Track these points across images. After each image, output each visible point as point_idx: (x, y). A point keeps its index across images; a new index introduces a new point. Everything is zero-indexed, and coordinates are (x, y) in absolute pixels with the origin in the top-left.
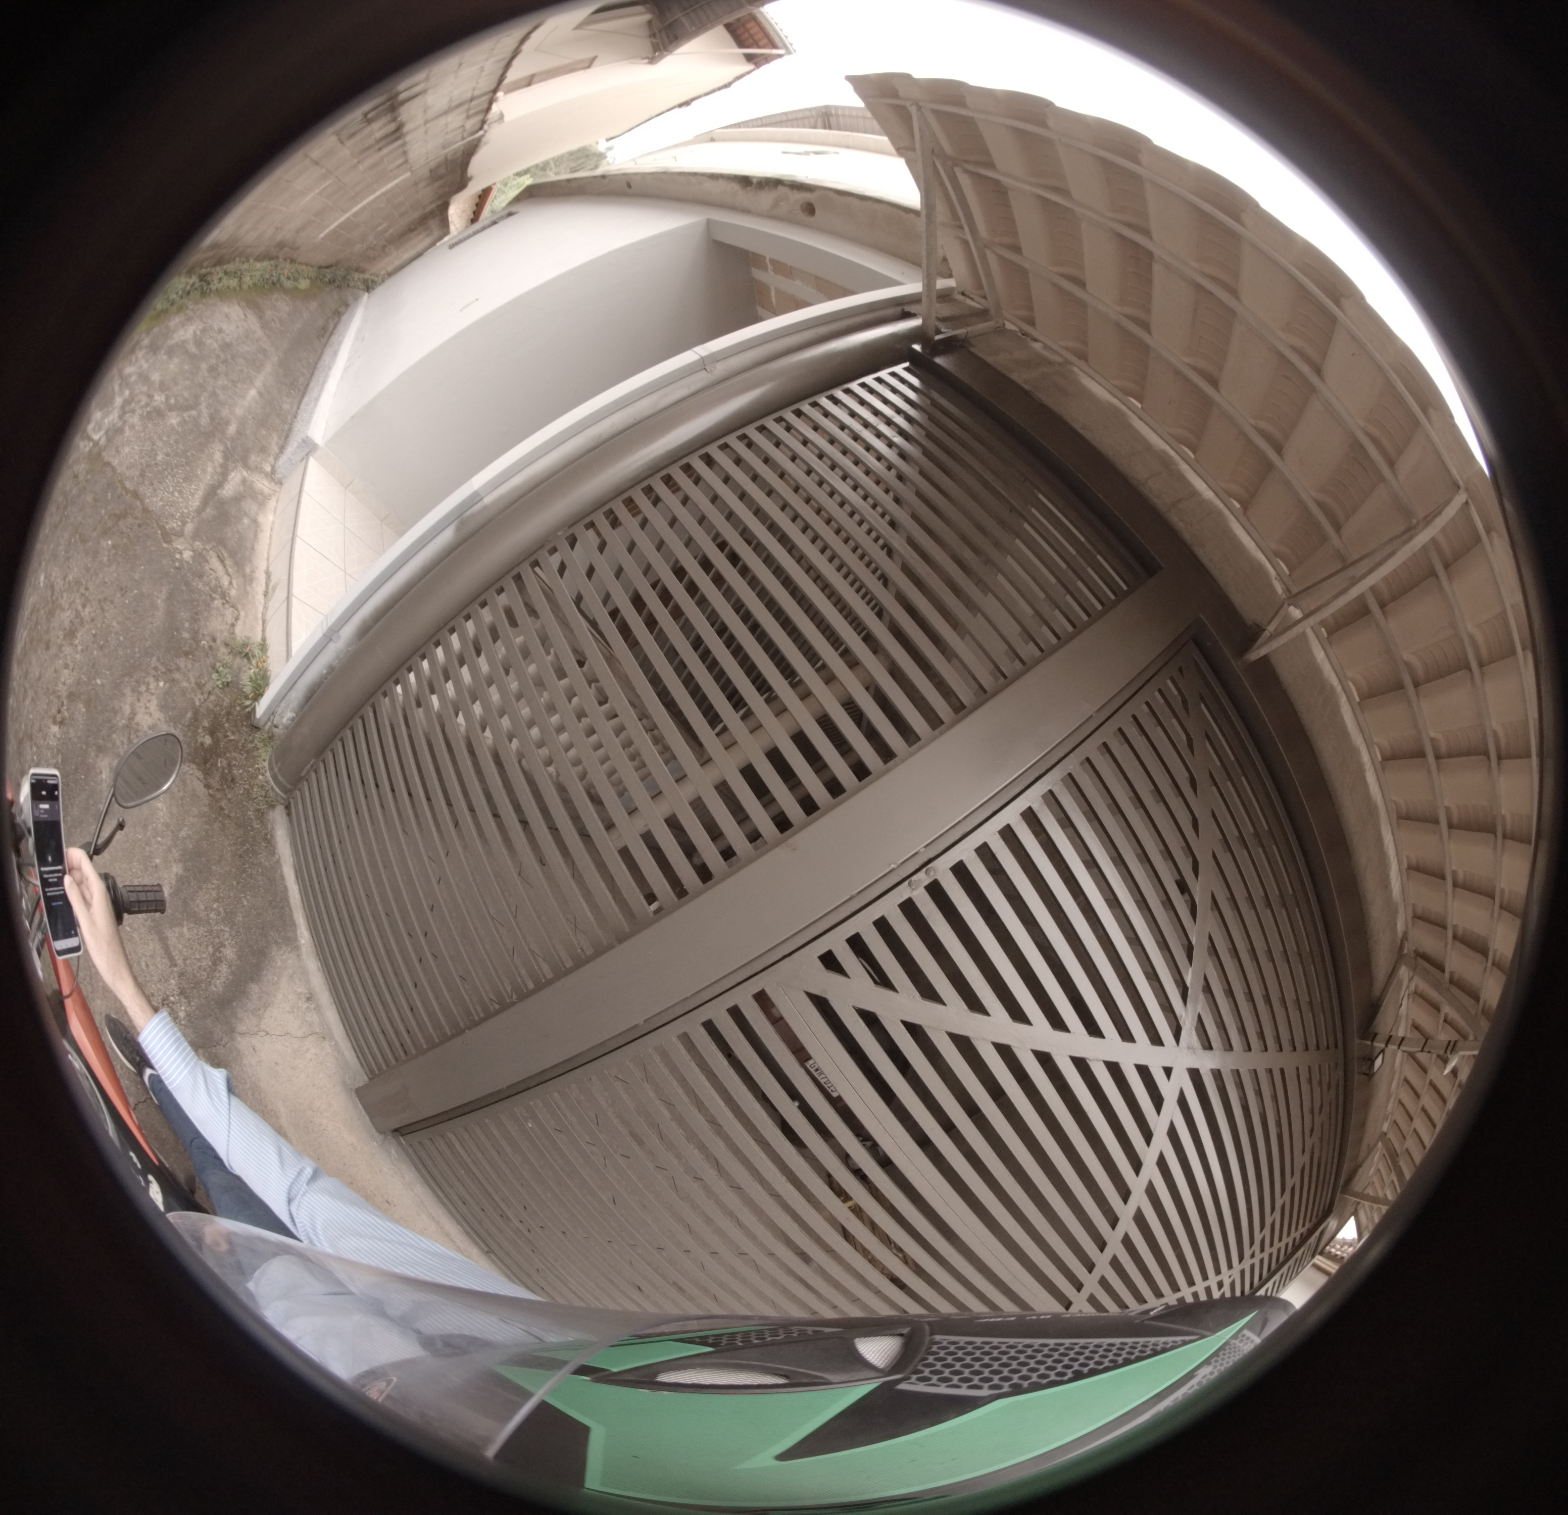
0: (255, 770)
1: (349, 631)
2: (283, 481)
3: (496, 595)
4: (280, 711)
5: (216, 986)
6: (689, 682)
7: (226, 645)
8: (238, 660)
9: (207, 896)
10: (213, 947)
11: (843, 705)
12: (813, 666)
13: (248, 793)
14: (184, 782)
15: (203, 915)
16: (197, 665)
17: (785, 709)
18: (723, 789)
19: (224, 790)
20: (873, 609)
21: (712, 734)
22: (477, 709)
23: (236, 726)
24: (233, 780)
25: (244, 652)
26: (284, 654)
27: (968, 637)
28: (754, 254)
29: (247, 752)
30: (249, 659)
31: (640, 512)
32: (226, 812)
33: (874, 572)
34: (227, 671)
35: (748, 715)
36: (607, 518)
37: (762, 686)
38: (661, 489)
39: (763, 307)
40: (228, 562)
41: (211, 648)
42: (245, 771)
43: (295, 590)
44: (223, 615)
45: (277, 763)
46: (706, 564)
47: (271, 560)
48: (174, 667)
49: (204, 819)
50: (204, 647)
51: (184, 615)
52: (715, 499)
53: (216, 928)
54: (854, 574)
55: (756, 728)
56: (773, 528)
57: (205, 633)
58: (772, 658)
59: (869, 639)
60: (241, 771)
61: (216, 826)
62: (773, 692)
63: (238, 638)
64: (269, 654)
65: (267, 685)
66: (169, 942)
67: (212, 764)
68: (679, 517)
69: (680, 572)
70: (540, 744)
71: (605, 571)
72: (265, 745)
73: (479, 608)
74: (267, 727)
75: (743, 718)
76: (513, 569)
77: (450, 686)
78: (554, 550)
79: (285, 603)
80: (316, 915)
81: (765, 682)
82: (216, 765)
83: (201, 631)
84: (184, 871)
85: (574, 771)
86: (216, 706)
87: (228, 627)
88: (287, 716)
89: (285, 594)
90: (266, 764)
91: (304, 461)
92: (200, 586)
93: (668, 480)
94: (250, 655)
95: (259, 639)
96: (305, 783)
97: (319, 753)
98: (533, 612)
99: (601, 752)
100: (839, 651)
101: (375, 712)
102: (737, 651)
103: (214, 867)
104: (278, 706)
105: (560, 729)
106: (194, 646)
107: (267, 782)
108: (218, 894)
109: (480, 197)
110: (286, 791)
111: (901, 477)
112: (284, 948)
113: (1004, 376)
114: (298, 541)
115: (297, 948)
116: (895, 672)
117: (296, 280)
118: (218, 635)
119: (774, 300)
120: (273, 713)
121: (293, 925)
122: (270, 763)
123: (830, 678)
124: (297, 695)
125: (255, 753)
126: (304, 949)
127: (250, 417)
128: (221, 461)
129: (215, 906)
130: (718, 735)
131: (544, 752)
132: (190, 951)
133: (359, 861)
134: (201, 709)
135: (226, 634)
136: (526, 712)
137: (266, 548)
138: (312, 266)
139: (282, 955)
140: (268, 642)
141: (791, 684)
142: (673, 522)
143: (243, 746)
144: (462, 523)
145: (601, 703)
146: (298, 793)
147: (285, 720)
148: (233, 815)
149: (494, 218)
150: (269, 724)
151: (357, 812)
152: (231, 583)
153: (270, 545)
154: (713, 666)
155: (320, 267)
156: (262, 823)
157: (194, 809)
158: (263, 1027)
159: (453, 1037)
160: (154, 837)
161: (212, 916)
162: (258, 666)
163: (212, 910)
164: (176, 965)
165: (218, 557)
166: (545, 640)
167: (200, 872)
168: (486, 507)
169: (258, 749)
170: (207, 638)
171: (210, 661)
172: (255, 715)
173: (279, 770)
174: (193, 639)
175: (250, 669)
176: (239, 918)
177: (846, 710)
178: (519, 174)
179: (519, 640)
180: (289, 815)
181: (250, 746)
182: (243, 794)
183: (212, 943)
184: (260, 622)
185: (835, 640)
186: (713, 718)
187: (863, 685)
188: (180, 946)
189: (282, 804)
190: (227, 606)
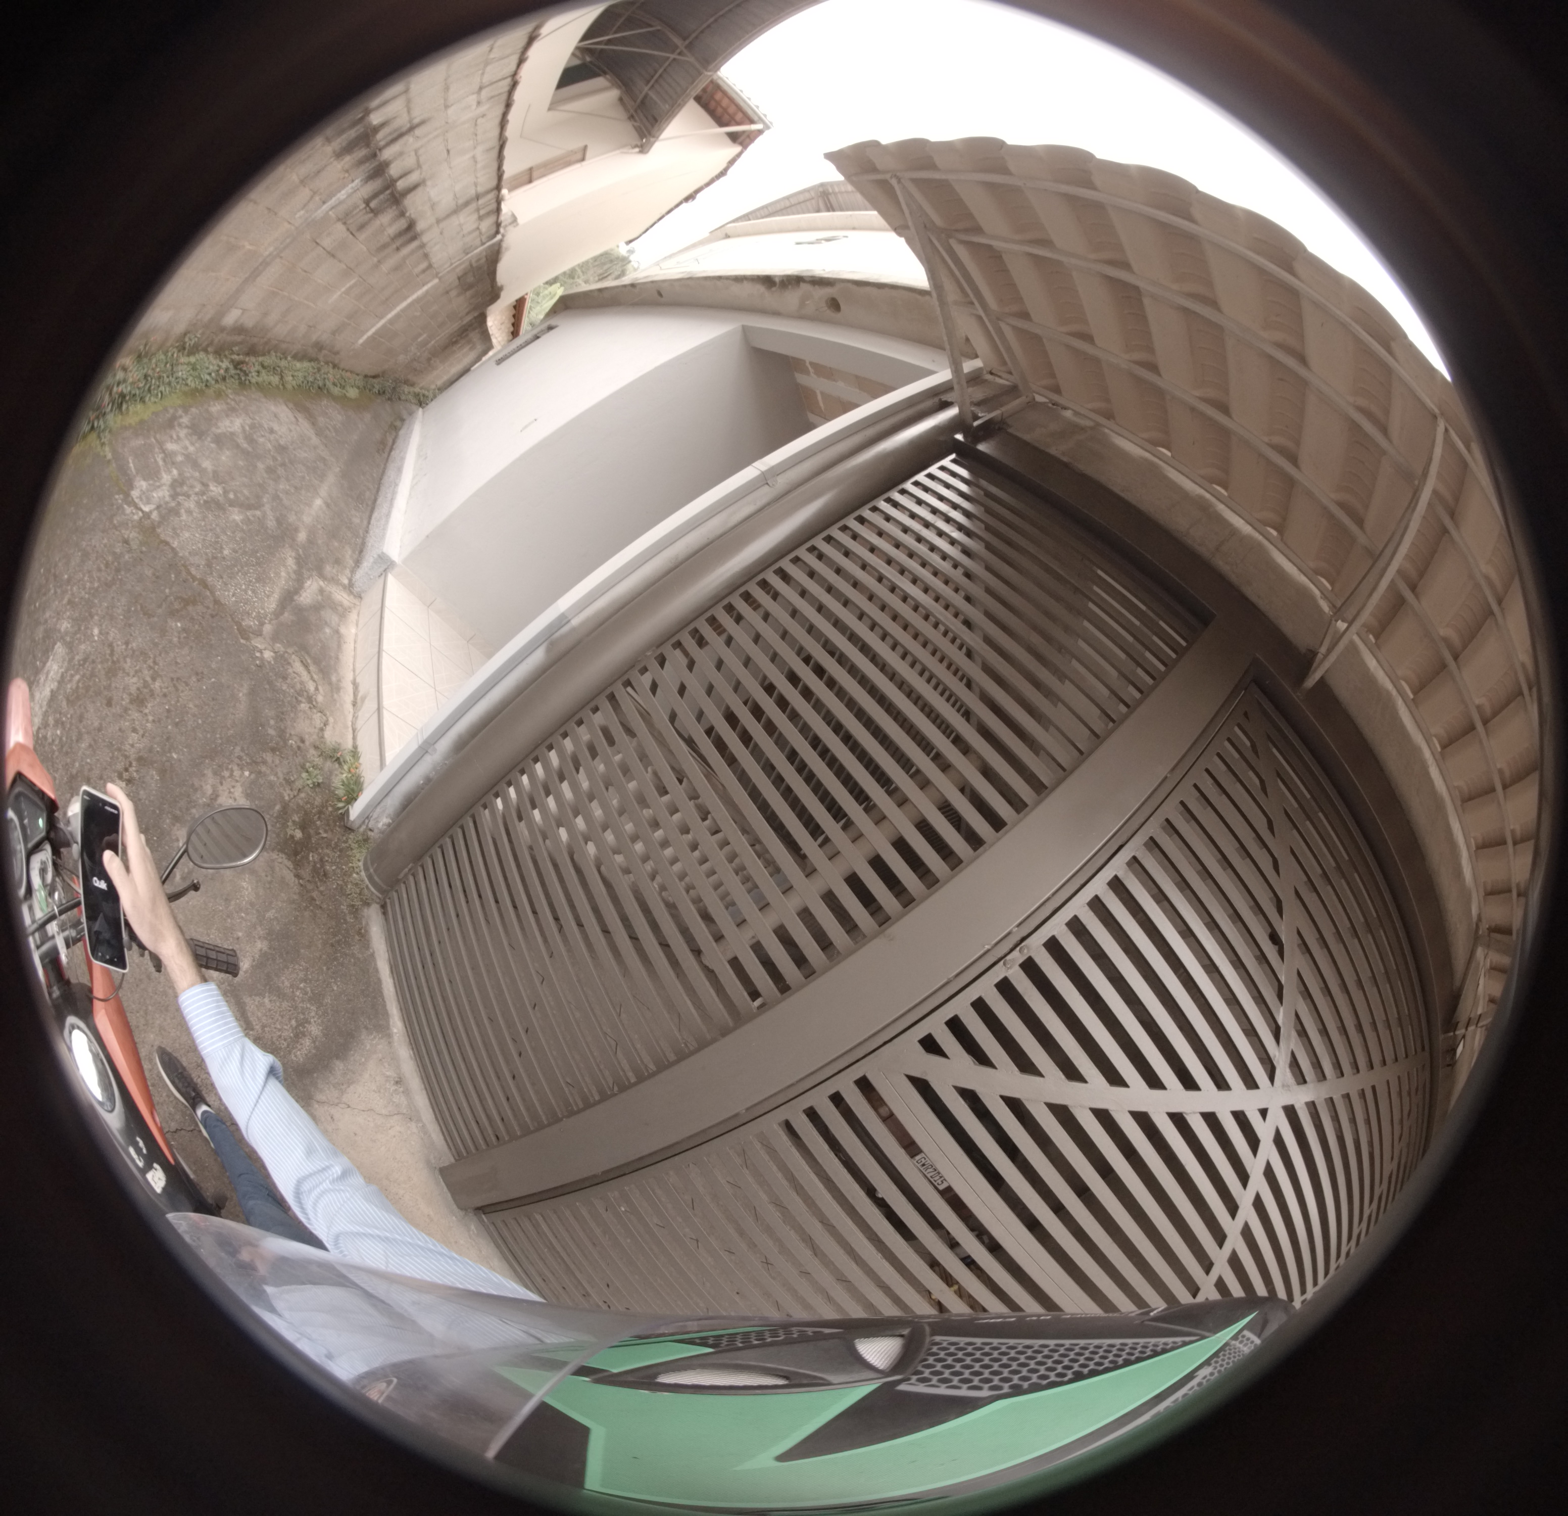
0: (349, 868)
1: (445, 745)
2: (363, 595)
3: (591, 713)
4: (375, 815)
5: (296, 1056)
6: (788, 793)
7: (316, 748)
8: (328, 764)
9: (294, 976)
10: (296, 1021)
11: (940, 809)
12: (907, 773)
13: (342, 888)
14: (272, 869)
15: (288, 991)
16: (285, 762)
17: (884, 817)
18: (830, 898)
19: (316, 883)
20: (958, 711)
21: (816, 844)
22: (580, 822)
23: (328, 825)
24: (325, 875)
25: (335, 757)
26: (378, 763)
27: (1052, 729)
28: (793, 358)
29: (341, 851)
30: (340, 764)
31: (724, 630)
32: (318, 903)
33: (955, 674)
34: (316, 772)
35: (848, 825)
36: (693, 638)
37: (860, 796)
38: (742, 607)
39: (812, 412)
40: (312, 668)
41: (299, 748)
42: (338, 867)
43: (386, 702)
44: (311, 719)
45: (372, 864)
46: (793, 678)
47: (357, 672)
48: (259, 760)
49: (293, 906)
50: (291, 746)
51: (269, 712)
52: (794, 613)
53: (301, 1005)
54: (937, 677)
55: (858, 837)
56: (853, 638)
57: (293, 733)
58: (867, 767)
59: (958, 741)
60: (334, 868)
61: (307, 914)
62: (871, 801)
63: (328, 742)
64: (361, 761)
65: (361, 790)
66: (247, 1008)
67: (303, 857)
68: (762, 634)
69: (770, 689)
70: (645, 859)
71: (696, 688)
72: (360, 847)
73: (576, 726)
74: (362, 830)
75: (845, 828)
76: (606, 688)
77: (551, 802)
78: (644, 670)
79: (376, 716)
80: (411, 1007)
81: (862, 791)
82: (307, 858)
83: (288, 730)
84: (270, 948)
85: (681, 886)
86: (307, 803)
87: (316, 731)
88: (382, 821)
89: (376, 706)
90: (361, 864)
91: (383, 577)
92: (284, 687)
93: (747, 597)
94: (341, 760)
95: (349, 745)
96: (403, 886)
97: (418, 858)
98: (630, 732)
99: (706, 866)
100: (932, 755)
101: (475, 823)
102: (833, 763)
103: (302, 951)
104: (373, 811)
105: (665, 844)
106: (281, 743)
107: (363, 881)
108: (306, 975)
109: (515, 307)
110: (382, 891)
111: (968, 575)
112: (375, 1034)
113: (1042, 452)
114: (384, 655)
115: (389, 1036)
116: (987, 772)
117: (343, 387)
118: (307, 737)
119: (821, 404)
120: (367, 817)
121: (386, 1015)
122: (365, 864)
123: (924, 784)
124: (393, 802)
125: (349, 853)
126: (396, 1038)
127: (319, 526)
128: (294, 567)
129: (302, 985)
130: (821, 846)
131: (649, 866)
132: (271, 1020)
133: (459, 963)
134: (291, 804)
135: (315, 737)
136: (629, 827)
137: (352, 660)
138: (358, 375)
139: (372, 1040)
140: (360, 749)
141: (887, 791)
142: (757, 638)
143: (336, 844)
144: (552, 644)
145: (704, 819)
146: (395, 894)
147: (380, 825)
148: (325, 906)
149: (535, 332)
150: (364, 827)
151: (458, 916)
152: (317, 689)
153: (355, 657)
154: (810, 778)
155: (366, 376)
156: (356, 918)
157: (283, 895)
158: (344, 1099)
159: (549, 1125)
160: (237, 912)
161: (298, 993)
162: (350, 771)
163: (298, 988)
164: (252, 1029)
165: (302, 662)
166: (643, 757)
167: (287, 953)
168: (574, 629)
169: (352, 849)
170: (295, 738)
171: (299, 760)
172: (348, 816)
173: (375, 871)
174: (280, 737)
175: (342, 774)
176: (328, 1000)
177: (943, 813)
178: (550, 283)
179: (618, 757)
180: (385, 913)
181: (344, 845)
182: (334, 889)
183: (296, 1018)
184: (350, 730)
185: (925, 745)
186: (815, 830)
187: (956, 785)
188: (260, 1014)
189: (378, 903)
190: (315, 711)
